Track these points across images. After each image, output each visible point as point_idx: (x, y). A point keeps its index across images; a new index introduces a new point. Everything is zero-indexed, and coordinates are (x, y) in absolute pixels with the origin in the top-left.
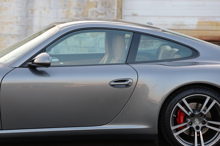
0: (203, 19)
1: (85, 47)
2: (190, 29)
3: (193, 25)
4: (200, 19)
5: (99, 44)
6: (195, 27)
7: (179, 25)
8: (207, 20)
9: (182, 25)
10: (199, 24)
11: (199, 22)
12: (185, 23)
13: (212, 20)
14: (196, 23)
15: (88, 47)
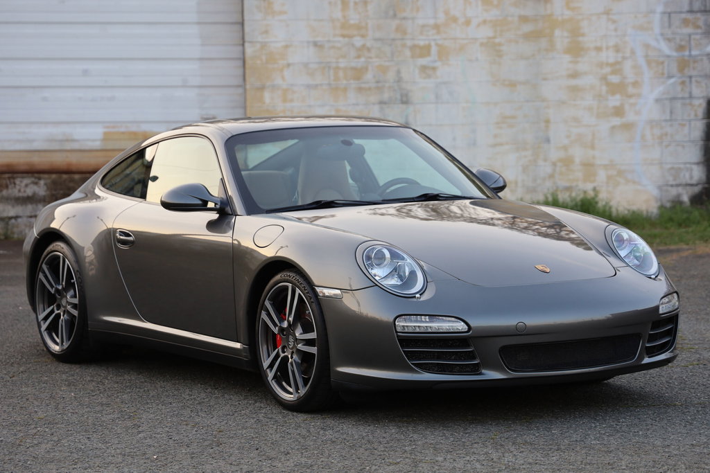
0: (114, 127)
2: (87, 148)
3: (94, 140)
4: (108, 127)
6: (97, 145)
7: (62, 141)
8: (123, 130)
9: (67, 140)
10: (107, 137)
11: (105, 134)
12: (76, 137)
13: (134, 128)
14: (100, 136)
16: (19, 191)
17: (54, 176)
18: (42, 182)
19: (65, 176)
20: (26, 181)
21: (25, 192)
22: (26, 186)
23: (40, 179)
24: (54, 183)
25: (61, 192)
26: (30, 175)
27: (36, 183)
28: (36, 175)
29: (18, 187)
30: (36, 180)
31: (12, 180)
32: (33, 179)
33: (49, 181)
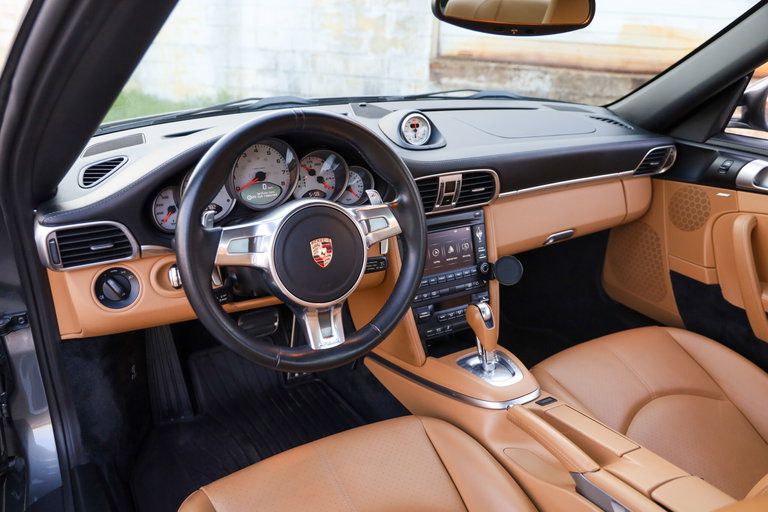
0: (635, 19)
1: (357, 76)
3: (610, 34)
4: (629, 19)
5: (389, 69)
8: (645, 23)
10: (626, 30)
11: (625, 26)
13: (658, 23)
14: (619, 29)
15: (364, 77)
16: (523, 85)
17: (561, 71)
18: (548, 77)
19: (573, 73)
20: (531, 75)
21: (528, 86)
22: (531, 79)
23: (546, 73)
24: (561, 80)
25: (567, 90)
26: (537, 68)
27: (541, 78)
28: (543, 69)
29: (522, 81)
30: (541, 75)
31: (517, 72)
32: (539, 73)
33: (555, 77)
